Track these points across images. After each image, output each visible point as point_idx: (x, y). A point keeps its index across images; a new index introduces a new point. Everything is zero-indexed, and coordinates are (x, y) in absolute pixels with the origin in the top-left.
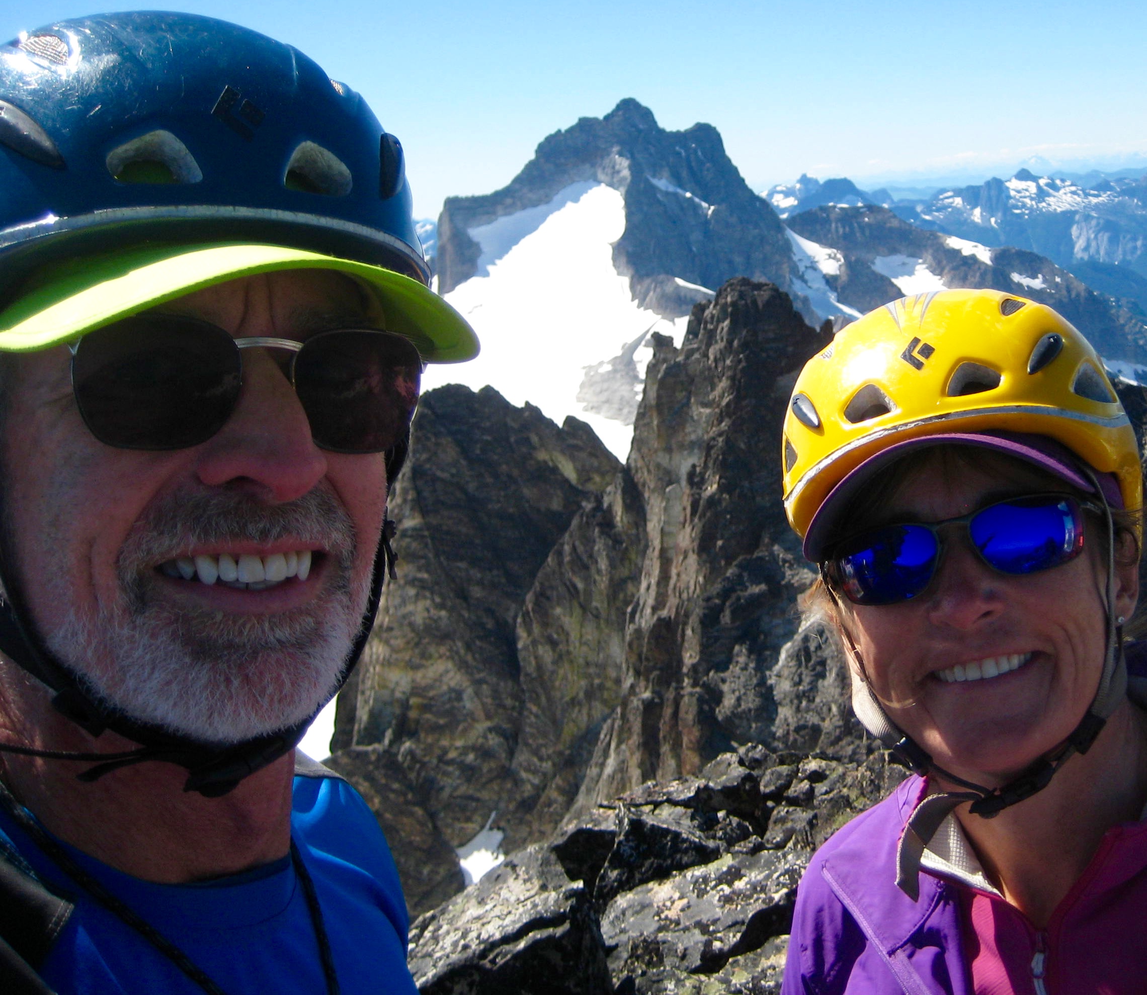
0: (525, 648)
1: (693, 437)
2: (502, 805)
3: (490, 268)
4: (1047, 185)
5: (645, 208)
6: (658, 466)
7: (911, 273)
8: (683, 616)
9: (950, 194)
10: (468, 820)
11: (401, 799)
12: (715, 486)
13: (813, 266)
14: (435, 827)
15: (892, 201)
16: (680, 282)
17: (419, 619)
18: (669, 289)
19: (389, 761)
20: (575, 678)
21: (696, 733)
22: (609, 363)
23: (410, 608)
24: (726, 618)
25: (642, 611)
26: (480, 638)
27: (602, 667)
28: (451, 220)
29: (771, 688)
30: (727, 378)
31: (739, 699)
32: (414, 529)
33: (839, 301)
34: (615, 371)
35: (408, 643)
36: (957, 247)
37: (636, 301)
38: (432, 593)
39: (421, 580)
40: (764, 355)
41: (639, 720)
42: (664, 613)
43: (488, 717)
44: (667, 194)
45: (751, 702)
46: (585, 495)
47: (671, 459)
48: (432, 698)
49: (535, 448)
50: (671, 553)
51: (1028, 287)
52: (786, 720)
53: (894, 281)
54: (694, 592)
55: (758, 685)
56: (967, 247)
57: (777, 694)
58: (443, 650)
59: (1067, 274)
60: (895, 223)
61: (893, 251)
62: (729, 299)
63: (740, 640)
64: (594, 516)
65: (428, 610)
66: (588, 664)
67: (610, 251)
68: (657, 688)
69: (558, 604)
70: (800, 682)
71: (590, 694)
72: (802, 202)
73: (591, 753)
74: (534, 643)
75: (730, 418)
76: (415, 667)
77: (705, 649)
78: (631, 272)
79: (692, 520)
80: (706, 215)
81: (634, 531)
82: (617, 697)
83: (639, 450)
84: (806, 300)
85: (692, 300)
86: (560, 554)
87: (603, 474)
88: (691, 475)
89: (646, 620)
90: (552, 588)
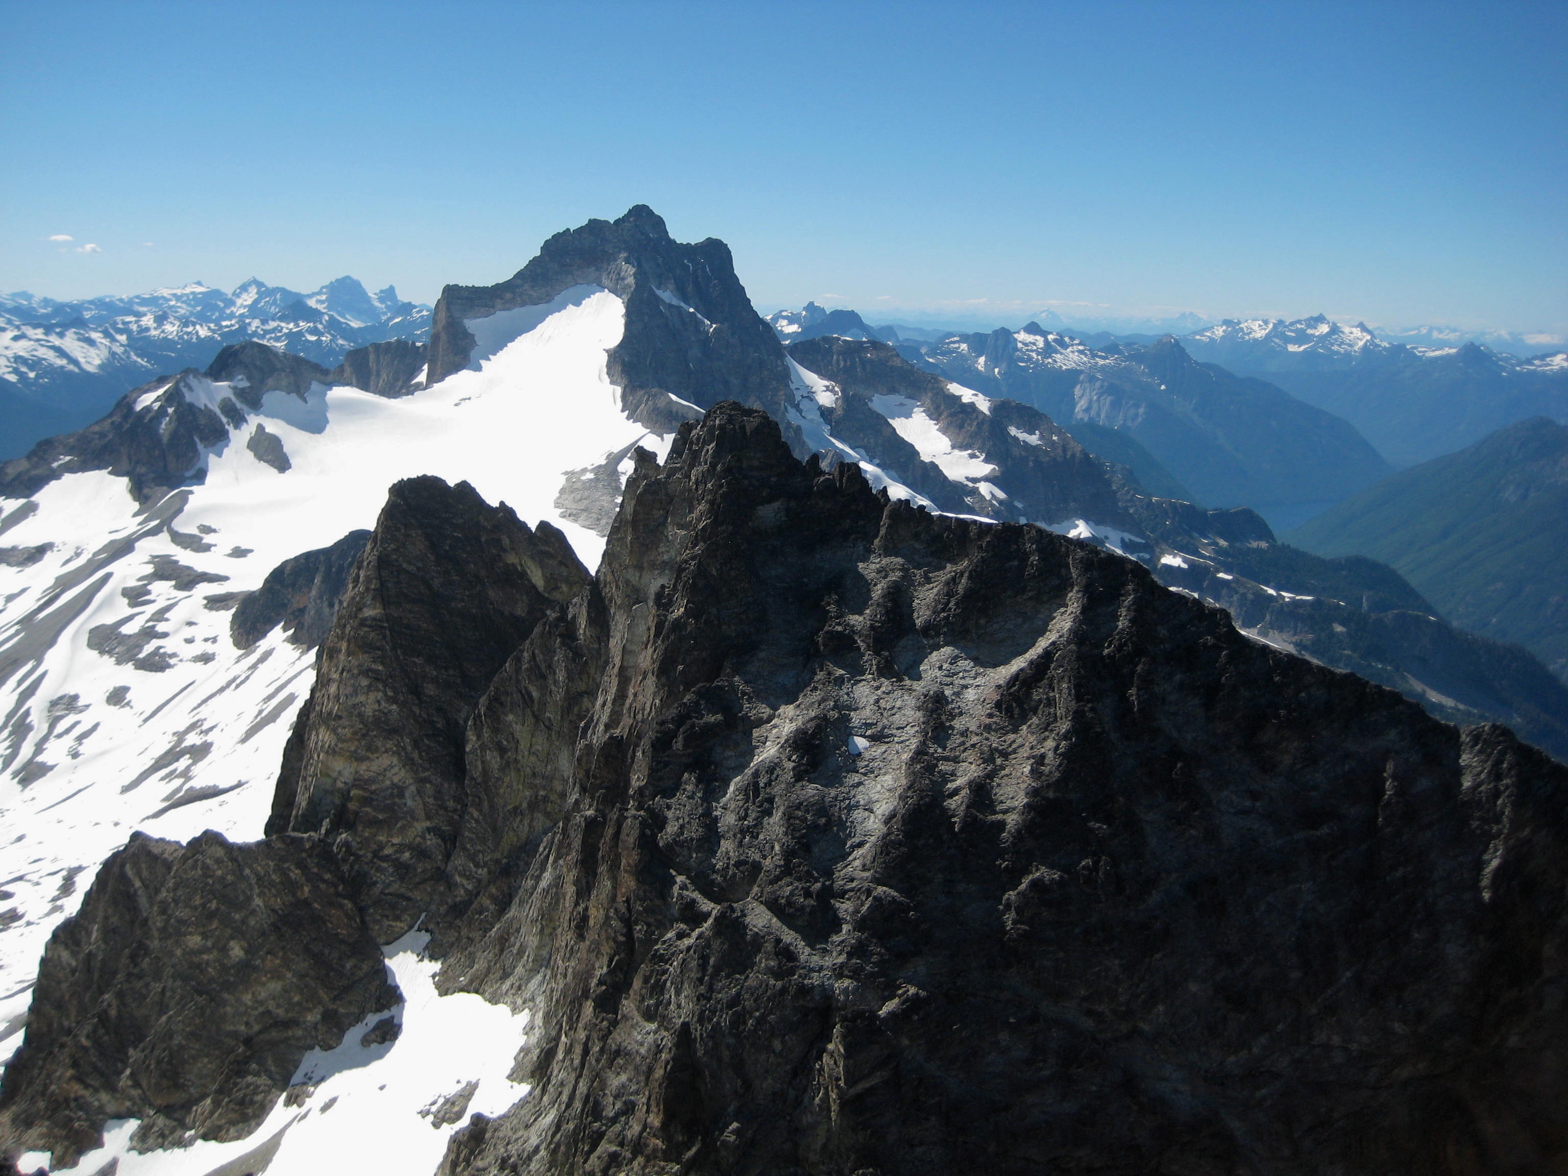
0: (473, 751)
1: (666, 557)
2: (433, 907)
3: (483, 363)
4: (1055, 340)
5: (646, 318)
6: (627, 582)
7: (908, 415)
8: (636, 736)
9: (956, 339)
10: (397, 918)
11: (332, 890)
12: (682, 610)
13: (810, 396)
14: (363, 922)
15: (898, 340)
16: (674, 397)
17: (369, 711)
18: (661, 403)
19: (323, 851)
20: (521, 787)
21: (635, 857)
22: (592, 471)
23: (361, 698)
24: (678, 744)
25: (595, 727)
26: (427, 736)
27: (550, 779)
28: (448, 309)
29: (716, 820)
30: (706, 502)
31: (682, 827)
32: (374, 619)
33: (831, 435)
34: (597, 479)
35: (355, 733)
36: (957, 393)
37: (627, 412)
38: (385, 686)
39: (376, 672)
40: (746, 482)
41: (580, 836)
42: (617, 732)
43: (428, 817)
44: (670, 306)
45: (694, 831)
46: (550, 603)
47: (640, 577)
48: (373, 792)
49: (505, 551)
50: (630, 672)
51: (1024, 441)
52: (727, 853)
53: (890, 421)
54: (649, 715)
55: (703, 815)
56: (967, 395)
57: (722, 827)
58: (390, 744)
59: (1064, 433)
60: (897, 362)
61: (892, 390)
62: (717, 422)
63: (689, 768)
64: (557, 626)
65: (379, 702)
66: (534, 775)
67: (604, 358)
68: (601, 807)
69: (511, 711)
70: (745, 818)
71: (533, 805)
72: (805, 330)
73: (528, 865)
74: (483, 748)
75: (705, 542)
76: (360, 760)
77: (653, 773)
78: (625, 381)
79: (655, 642)
80: (708, 331)
81: (596, 646)
82: (560, 811)
83: (610, 564)
84: (798, 430)
85: (683, 417)
86: (518, 660)
87: (571, 585)
88: (659, 596)
89: (598, 737)
90: (507, 693)
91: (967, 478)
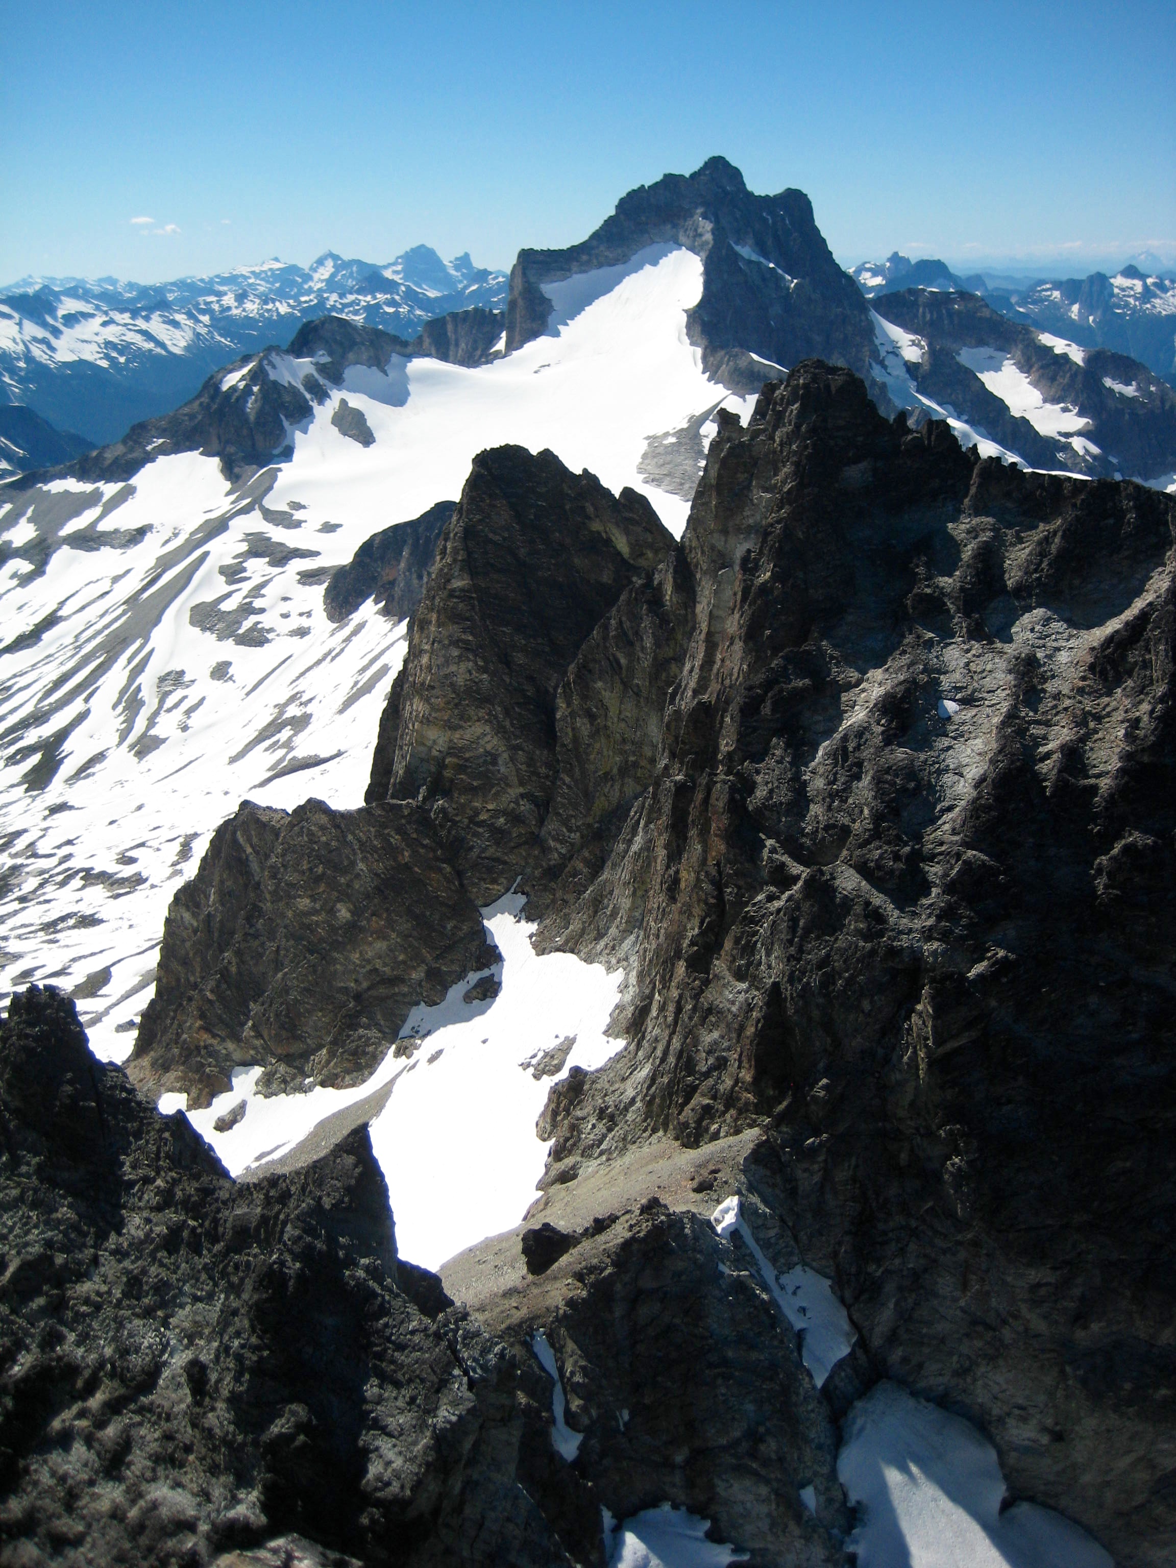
0: (564, 719)
1: (751, 521)
2: (528, 870)
3: (561, 328)
4: (1155, 284)
5: (725, 276)
6: (713, 548)
7: (997, 369)
8: (723, 702)
9: (1048, 286)
10: (494, 881)
11: (431, 855)
12: (769, 574)
13: (895, 351)
14: (462, 885)
15: (986, 289)
16: (755, 357)
17: (460, 681)
18: (742, 363)
19: (421, 817)
20: (611, 753)
21: (725, 820)
22: (674, 435)
23: (453, 668)
24: (766, 709)
25: (683, 693)
26: (518, 704)
27: (639, 745)
28: (524, 274)
29: (805, 784)
30: (792, 464)
31: (771, 791)
32: (462, 590)
33: (917, 392)
34: (679, 444)
35: (448, 703)
36: (1049, 344)
37: (708, 374)
38: (476, 656)
39: (467, 642)
40: (832, 443)
41: (670, 801)
42: (705, 697)
43: (522, 784)
44: (750, 262)
45: (784, 796)
46: (636, 570)
47: (726, 542)
48: (467, 760)
49: (589, 518)
50: (717, 638)
51: (1120, 393)
52: (816, 817)
53: (979, 375)
54: (737, 680)
55: (791, 780)
56: (1059, 345)
57: (811, 791)
58: (482, 713)
59: (1163, 384)
60: (986, 313)
61: (981, 343)
62: (801, 381)
63: (778, 733)
64: (643, 593)
65: (470, 672)
66: (624, 741)
67: (684, 318)
68: (691, 772)
69: (600, 679)
70: (833, 782)
71: (625, 770)
72: (890, 282)
73: (620, 829)
74: (573, 715)
75: (790, 505)
76: (454, 728)
77: (742, 739)
78: (705, 342)
79: (742, 607)
80: (788, 288)
81: (683, 612)
82: (650, 776)
83: (695, 530)
84: (884, 386)
85: (766, 377)
86: (606, 627)
87: (656, 552)
88: (745, 560)
89: (686, 702)
90: (594, 660)
91: (1060, 433)
